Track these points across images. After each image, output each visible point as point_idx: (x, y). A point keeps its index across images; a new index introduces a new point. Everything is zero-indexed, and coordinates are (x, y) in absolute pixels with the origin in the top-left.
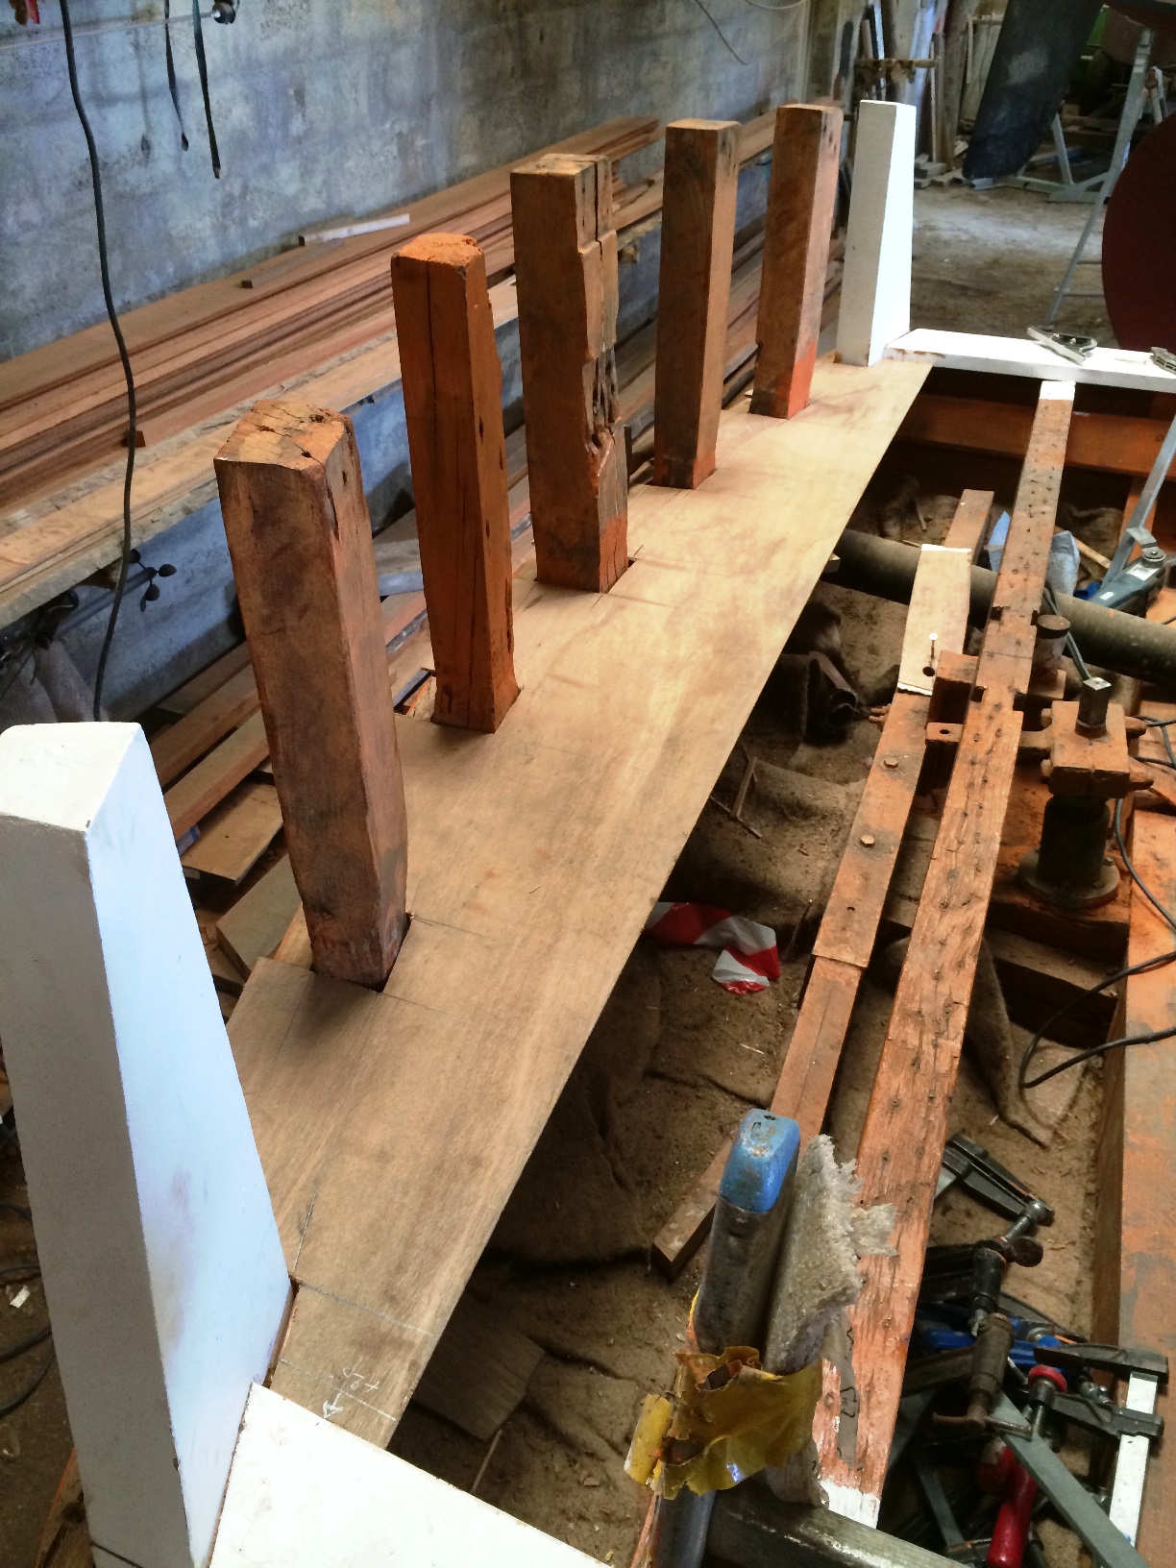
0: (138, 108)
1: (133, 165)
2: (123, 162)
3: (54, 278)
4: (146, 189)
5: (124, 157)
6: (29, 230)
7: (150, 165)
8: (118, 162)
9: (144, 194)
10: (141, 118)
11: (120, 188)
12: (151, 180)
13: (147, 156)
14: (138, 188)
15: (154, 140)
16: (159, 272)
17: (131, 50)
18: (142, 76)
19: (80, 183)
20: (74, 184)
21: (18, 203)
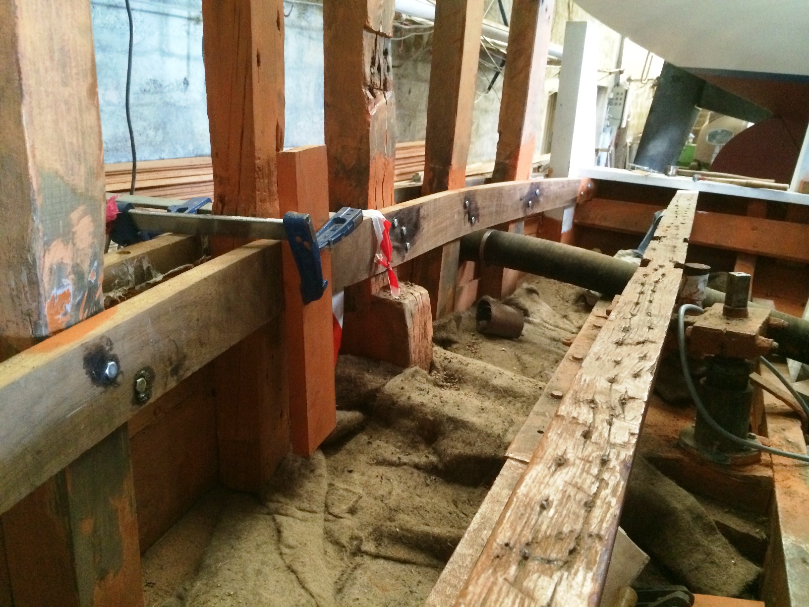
0: (184, 63)
1: (177, 90)
2: (171, 87)
3: (120, 134)
4: (183, 104)
5: (172, 84)
6: (109, 105)
7: (187, 93)
8: (168, 86)
9: (181, 106)
10: (185, 68)
11: (167, 99)
12: (186, 100)
13: (186, 88)
14: (178, 102)
15: (191, 81)
16: (184, 147)
17: (185, 34)
18: (189, 48)
19: (145, 90)
20: (141, 91)
21: (106, 90)
